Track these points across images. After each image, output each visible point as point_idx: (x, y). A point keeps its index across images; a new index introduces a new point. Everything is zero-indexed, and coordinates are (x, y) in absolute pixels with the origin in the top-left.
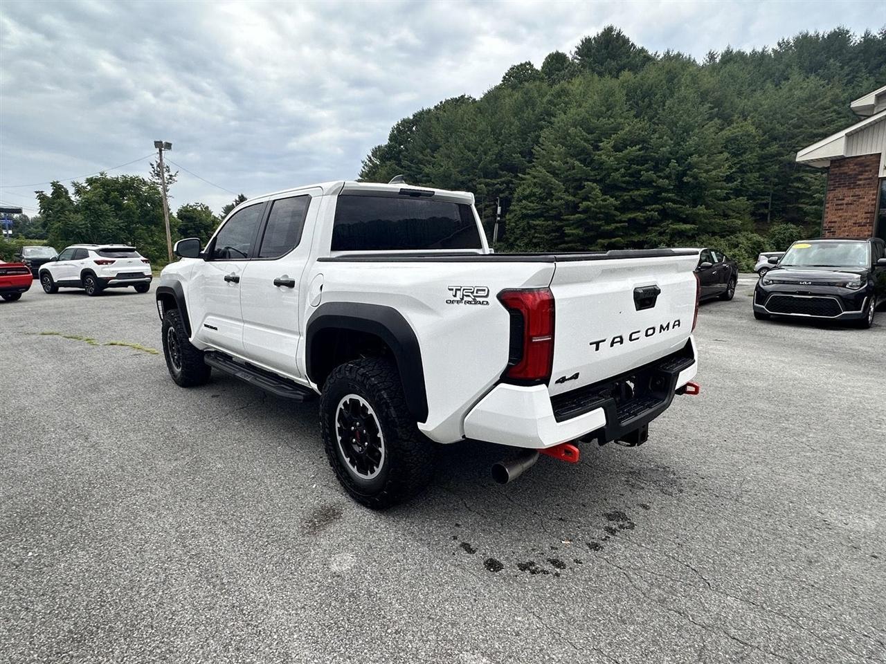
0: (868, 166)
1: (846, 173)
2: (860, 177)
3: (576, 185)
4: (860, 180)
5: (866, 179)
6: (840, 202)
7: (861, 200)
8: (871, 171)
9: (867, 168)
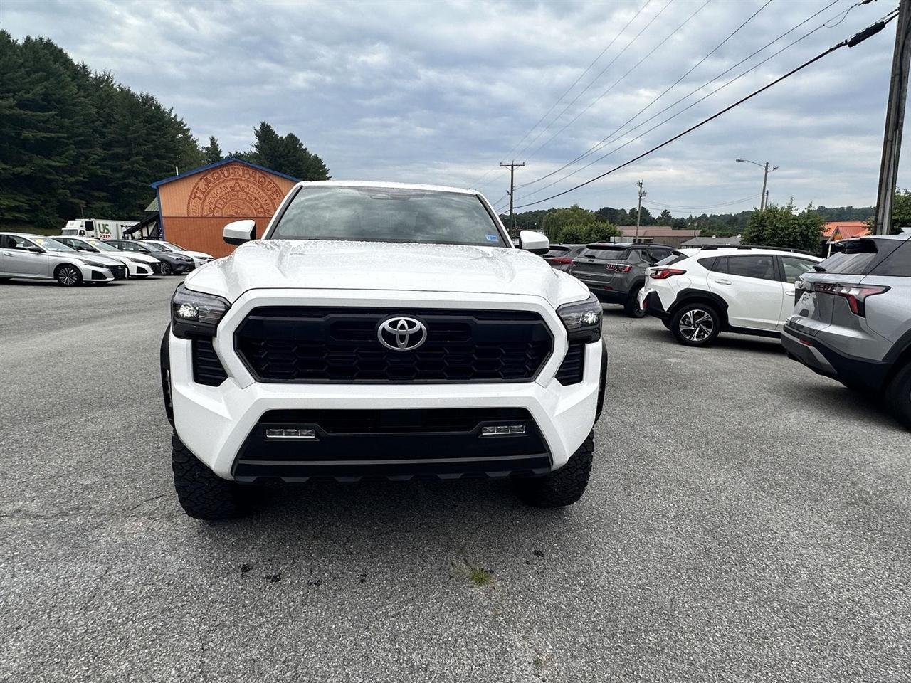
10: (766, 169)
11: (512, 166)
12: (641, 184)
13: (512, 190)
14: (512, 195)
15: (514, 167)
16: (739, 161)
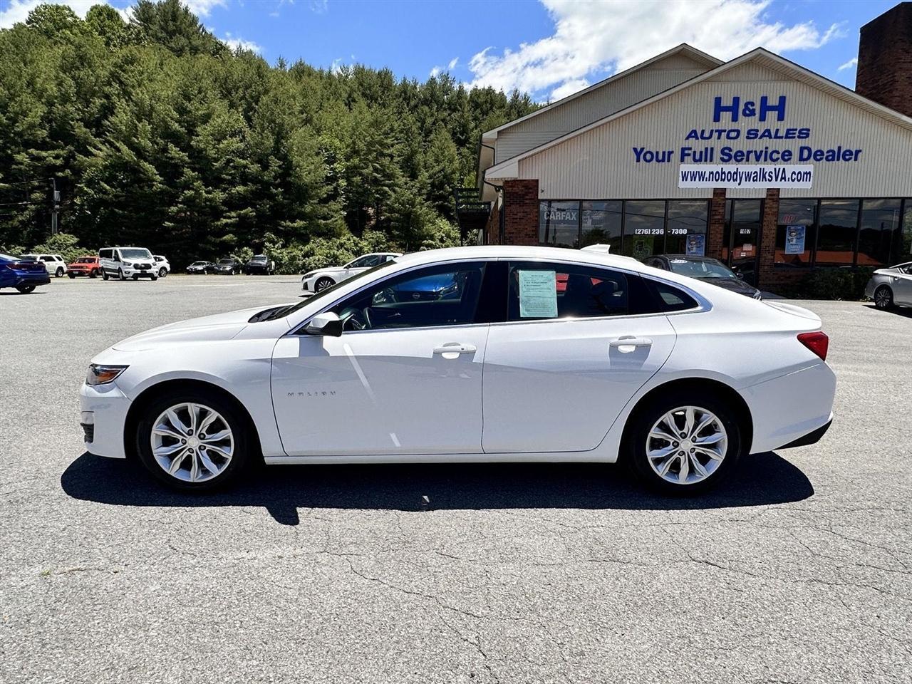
0: (531, 188)
1: (517, 193)
2: (527, 197)
3: (170, 171)
4: (527, 199)
5: (530, 199)
6: (515, 217)
7: (529, 216)
8: (533, 193)
9: (531, 191)
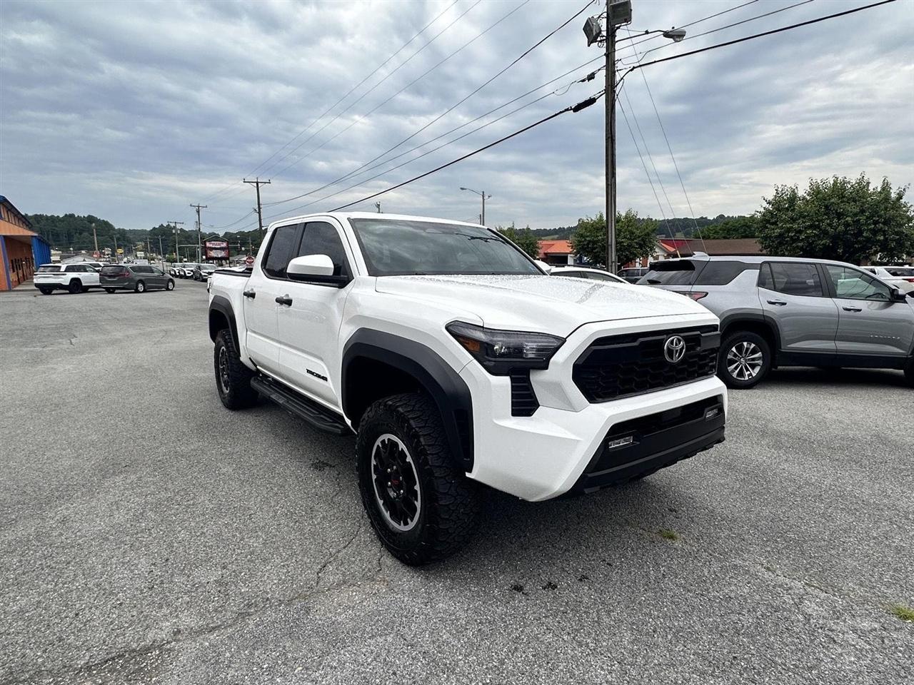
10: (483, 197)
11: (257, 183)
12: (379, 205)
13: (259, 208)
14: (259, 213)
15: (260, 185)
16: (462, 189)
